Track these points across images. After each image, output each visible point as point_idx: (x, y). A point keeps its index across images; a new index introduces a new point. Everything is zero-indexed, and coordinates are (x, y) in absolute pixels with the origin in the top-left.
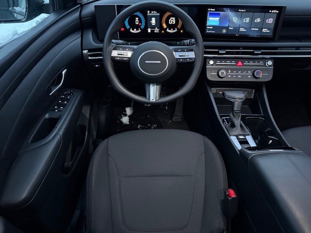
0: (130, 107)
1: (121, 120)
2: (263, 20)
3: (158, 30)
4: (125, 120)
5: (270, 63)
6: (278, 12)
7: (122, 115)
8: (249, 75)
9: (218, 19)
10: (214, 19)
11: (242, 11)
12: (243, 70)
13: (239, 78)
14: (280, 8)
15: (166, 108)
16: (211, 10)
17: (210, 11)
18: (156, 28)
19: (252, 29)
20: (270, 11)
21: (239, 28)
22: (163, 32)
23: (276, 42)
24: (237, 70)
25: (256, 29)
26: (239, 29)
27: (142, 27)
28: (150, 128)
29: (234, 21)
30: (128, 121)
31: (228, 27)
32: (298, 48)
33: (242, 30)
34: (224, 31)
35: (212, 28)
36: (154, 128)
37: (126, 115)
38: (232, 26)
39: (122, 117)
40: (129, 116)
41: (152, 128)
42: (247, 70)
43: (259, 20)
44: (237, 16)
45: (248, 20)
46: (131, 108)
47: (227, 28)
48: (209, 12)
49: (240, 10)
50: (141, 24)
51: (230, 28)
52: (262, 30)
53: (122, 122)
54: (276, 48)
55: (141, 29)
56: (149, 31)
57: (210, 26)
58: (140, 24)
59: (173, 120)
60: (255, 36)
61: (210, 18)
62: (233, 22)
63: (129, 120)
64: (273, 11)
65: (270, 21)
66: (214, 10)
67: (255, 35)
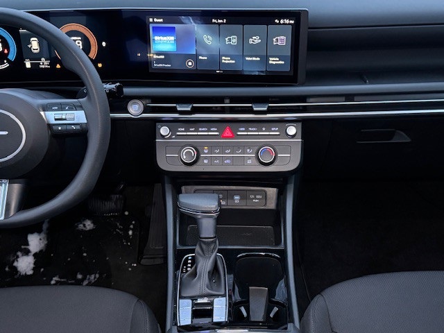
0: (39, 232)
1: (15, 264)
2: (267, 40)
3: (47, 63)
4: (25, 264)
5: (292, 130)
6: (292, 22)
7: (19, 254)
8: (249, 158)
9: (172, 38)
10: (165, 38)
11: (220, 21)
12: (235, 147)
13: (227, 164)
14: (296, 15)
15: (130, 233)
16: (156, 20)
17: (154, 22)
18: (43, 59)
19: (247, 59)
20: (277, 21)
21: (220, 56)
22: (58, 66)
23: (303, 84)
24: (223, 147)
25: (254, 59)
26: (220, 59)
27: (12, 57)
28: (79, 283)
29: (207, 42)
30: (32, 266)
31: (197, 56)
32: (350, 97)
33: (225, 60)
34: (190, 64)
35: (163, 57)
36: (90, 284)
37: (27, 252)
38: (204, 53)
39: (18, 257)
40: (35, 255)
41: (86, 283)
42: (244, 147)
43: (256, 40)
44: (212, 33)
45: (234, 40)
46: (43, 235)
47: (195, 57)
48: (151, 26)
49: (213, 20)
50: (9, 50)
51: (200, 57)
52: (267, 60)
53: (15, 268)
54: (303, 98)
55: (9, 61)
56: (28, 65)
57: (158, 54)
58: (6, 51)
59: (143, 262)
60: (257, 73)
61: (157, 38)
62: (205, 46)
63: (35, 264)
64: (282, 21)
65: (282, 41)
66: (161, 20)
67: (255, 70)
